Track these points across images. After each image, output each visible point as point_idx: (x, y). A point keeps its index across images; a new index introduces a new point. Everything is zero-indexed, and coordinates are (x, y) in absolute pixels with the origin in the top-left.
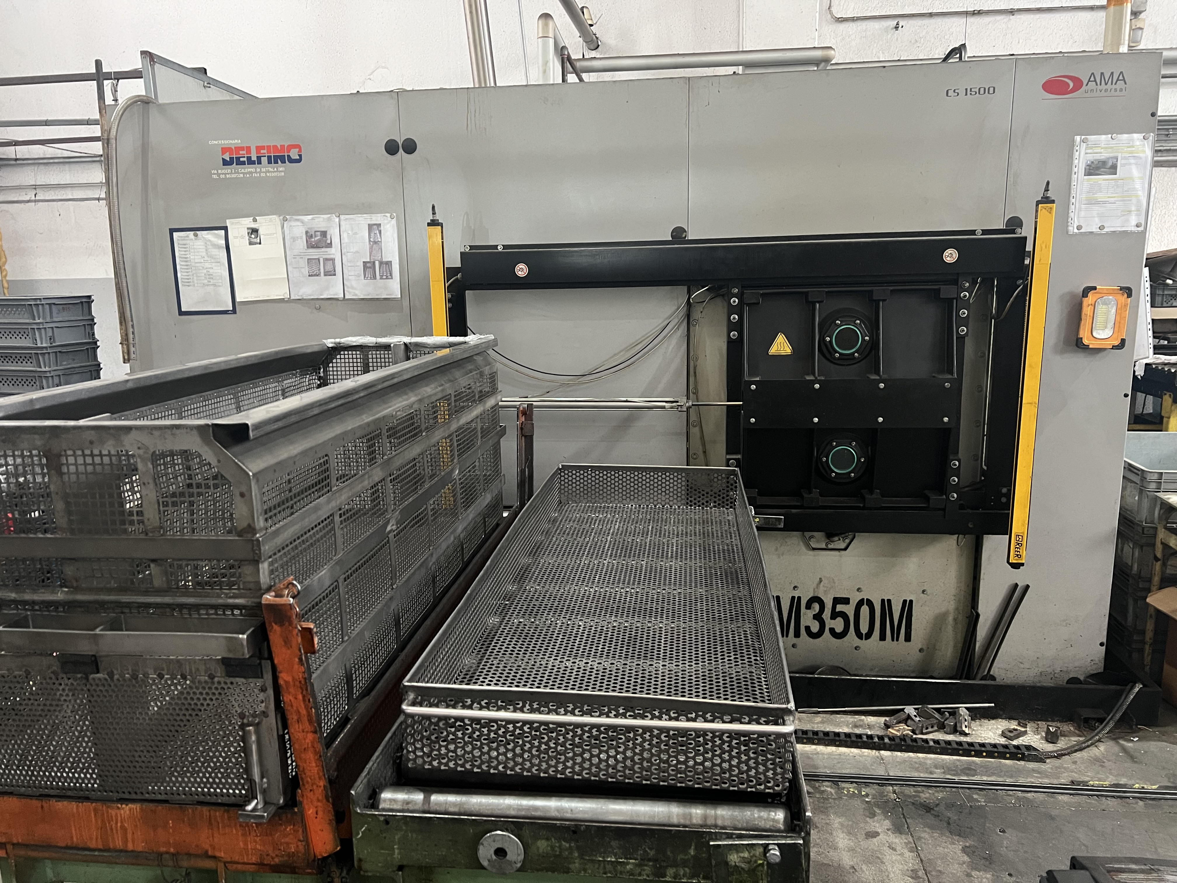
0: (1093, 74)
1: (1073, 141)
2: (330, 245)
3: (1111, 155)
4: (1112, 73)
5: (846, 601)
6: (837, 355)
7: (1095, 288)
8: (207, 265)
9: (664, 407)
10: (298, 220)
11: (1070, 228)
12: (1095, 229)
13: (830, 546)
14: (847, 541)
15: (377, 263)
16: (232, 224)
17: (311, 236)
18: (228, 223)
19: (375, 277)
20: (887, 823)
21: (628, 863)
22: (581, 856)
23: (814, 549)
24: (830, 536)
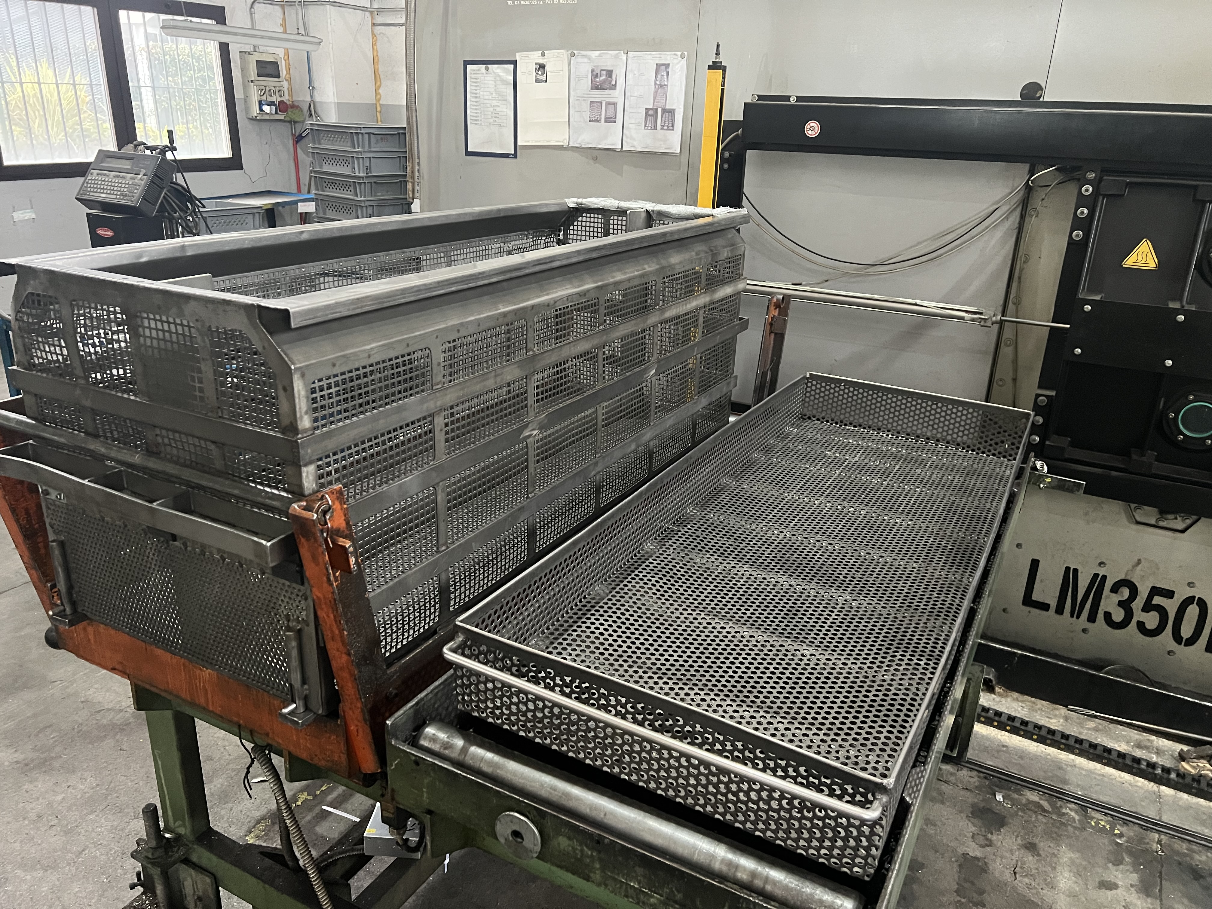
2: (614, 87)
5: (1169, 594)
8: (494, 103)
9: (962, 318)
10: (584, 56)
13: (1161, 524)
14: (1188, 522)
15: (660, 110)
16: (521, 58)
17: (597, 76)
18: (518, 57)
19: (655, 128)
20: (1134, 877)
21: (653, 897)
23: (1138, 523)
24: (1163, 512)
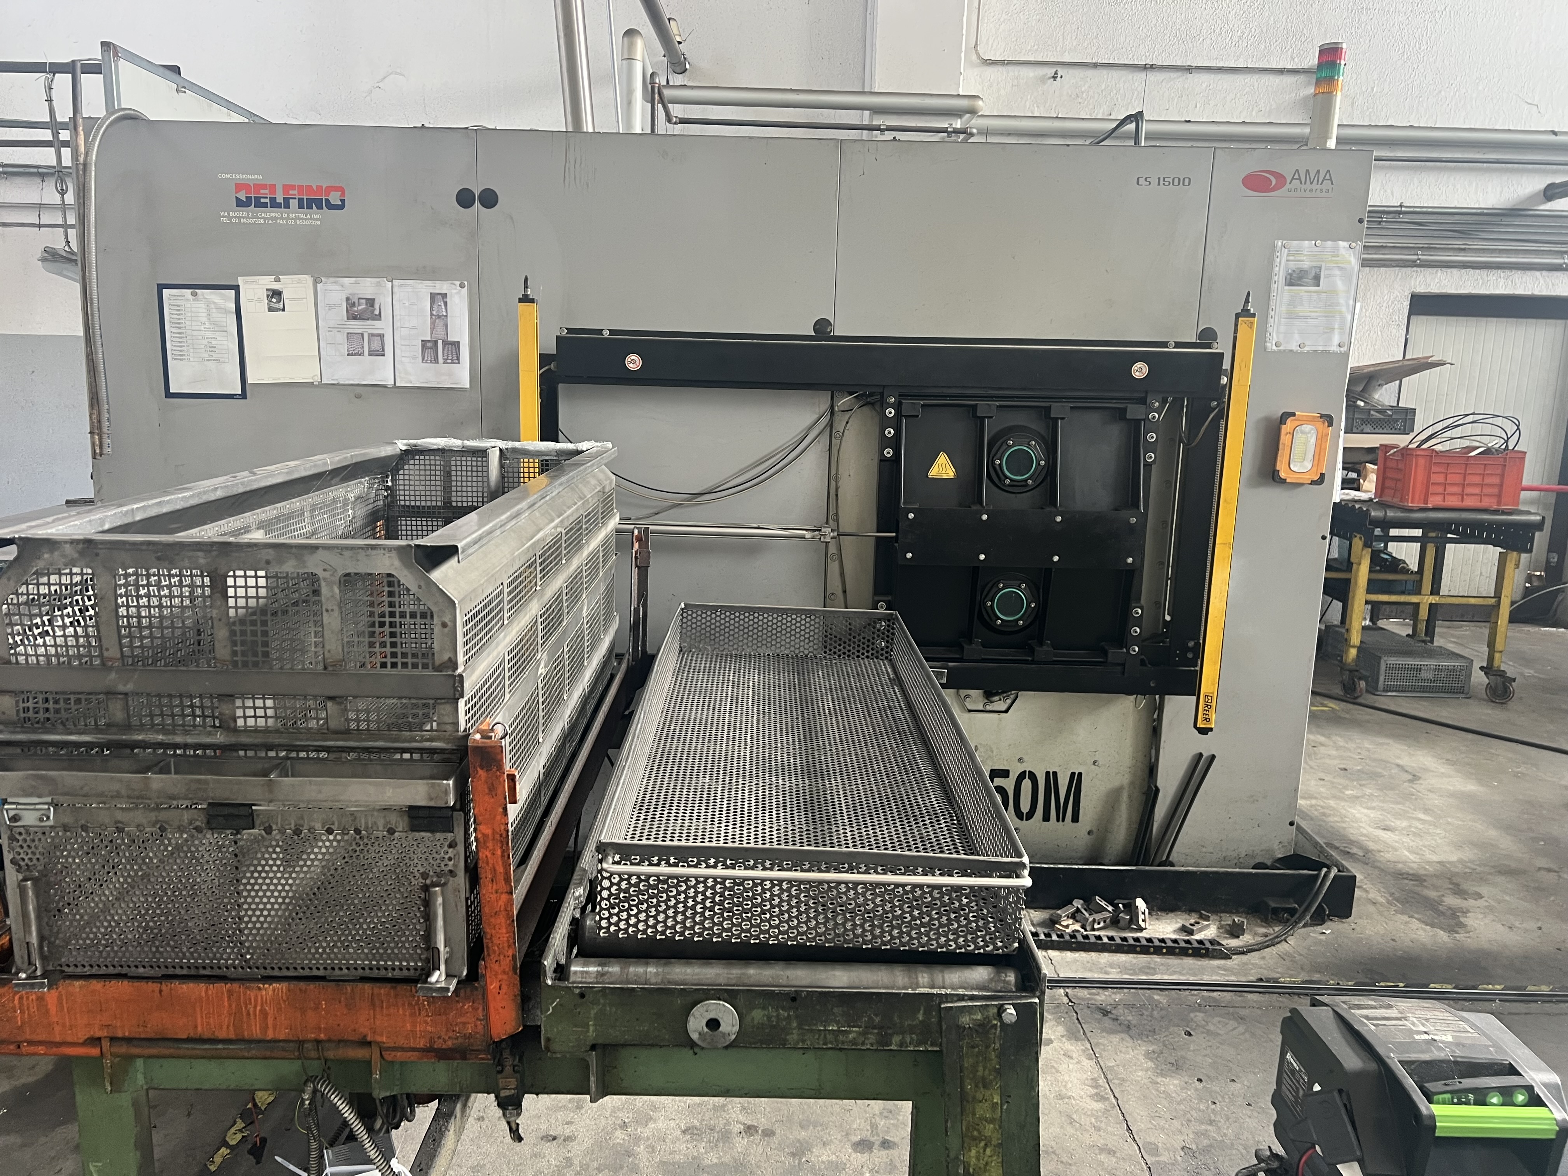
0: (1297, 170)
1: (1274, 247)
2: (378, 317)
3: (1315, 264)
4: (1318, 171)
5: (1005, 774)
6: (1008, 481)
7: (1294, 414)
8: (209, 334)
9: (803, 537)
10: (336, 283)
11: (1268, 345)
12: (1294, 347)
13: (988, 708)
14: (1009, 701)
15: (440, 343)
16: (246, 282)
17: (354, 304)
18: (241, 281)
19: (436, 361)
20: (1061, 1030)
21: (850, 1032)
22: (800, 1027)
23: (970, 711)
24: (989, 695)
